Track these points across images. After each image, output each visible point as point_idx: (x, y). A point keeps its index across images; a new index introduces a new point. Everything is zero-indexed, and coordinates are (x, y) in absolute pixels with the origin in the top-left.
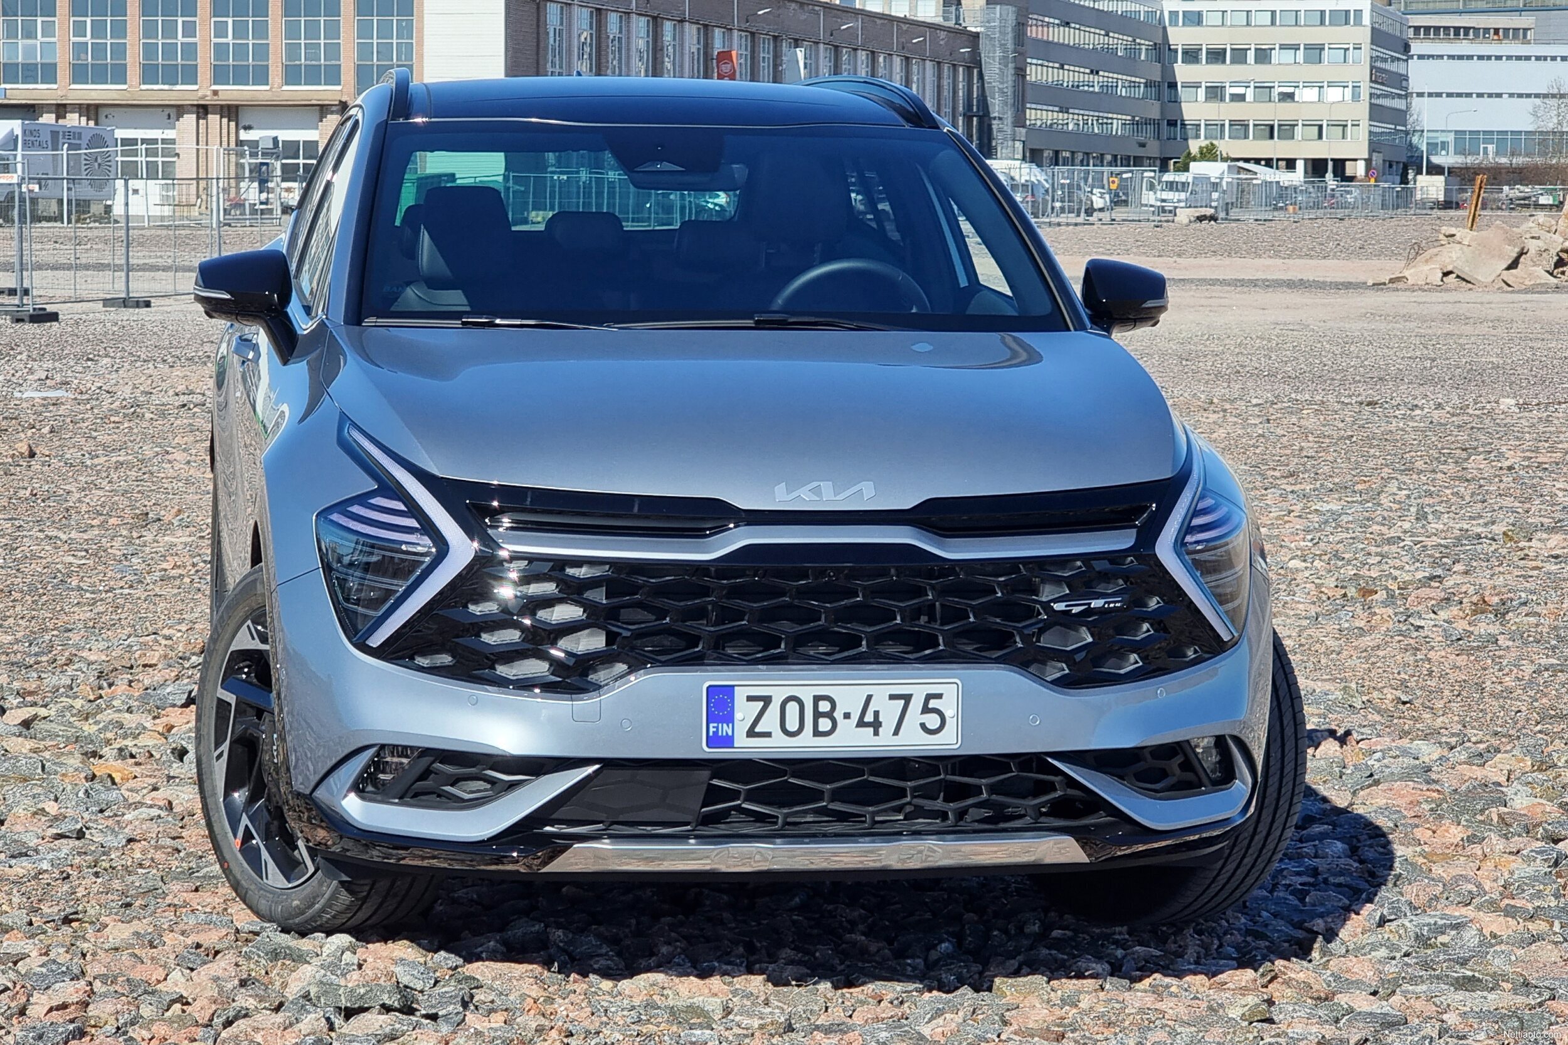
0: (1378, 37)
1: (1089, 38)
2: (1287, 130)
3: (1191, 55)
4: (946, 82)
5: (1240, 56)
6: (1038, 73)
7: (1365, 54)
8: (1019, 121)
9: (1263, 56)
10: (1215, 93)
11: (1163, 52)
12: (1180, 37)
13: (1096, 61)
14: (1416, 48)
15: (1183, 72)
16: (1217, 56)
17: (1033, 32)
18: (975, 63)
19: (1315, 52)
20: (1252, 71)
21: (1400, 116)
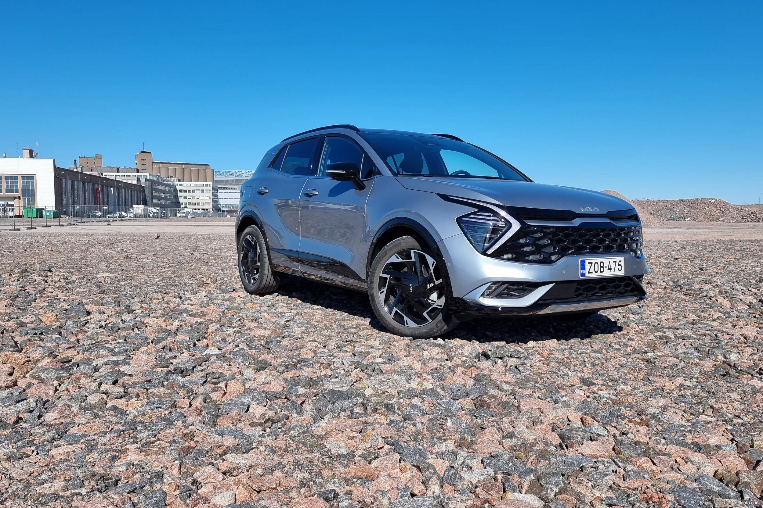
0: (213, 189)
1: (163, 188)
2: (198, 204)
3: (181, 191)
4: (139, 195)
5: (189, 191)
6: (155, 194)
7: (211, 191)
8: (152, 202)
9: (193, 191)
10: (185, 198)
11: (176, 190)
12: (178, 188)
13: (164, 192)
14: (219, 191)
15: (179, 194)
16: (185, 191)
17: (154, 187)
18: (144, 191)
19: (202, 191)
20: (191, 194)
21: (217, 202)
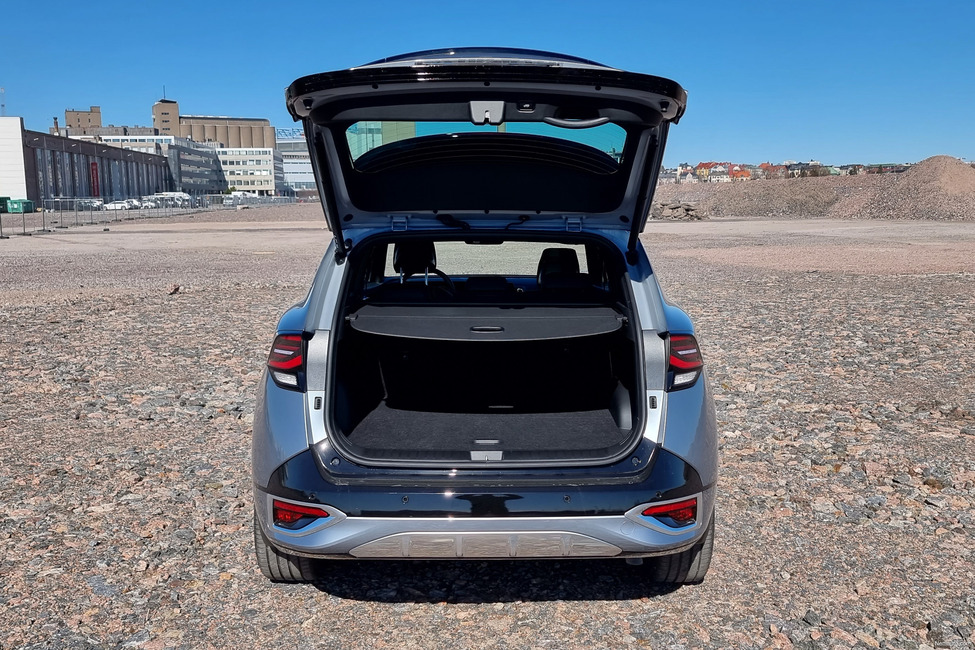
0: (275, 158)
2: (253, 183)
4: (159, 171)
7: (272, 162)
8: (180, 181)
9: (244, 163)
11: (217, 161)
14: (285, 161)
16: (232, 163)
17: (182, 157)
18: (167, 165)
19: (258, 162)
21: (282, 178)
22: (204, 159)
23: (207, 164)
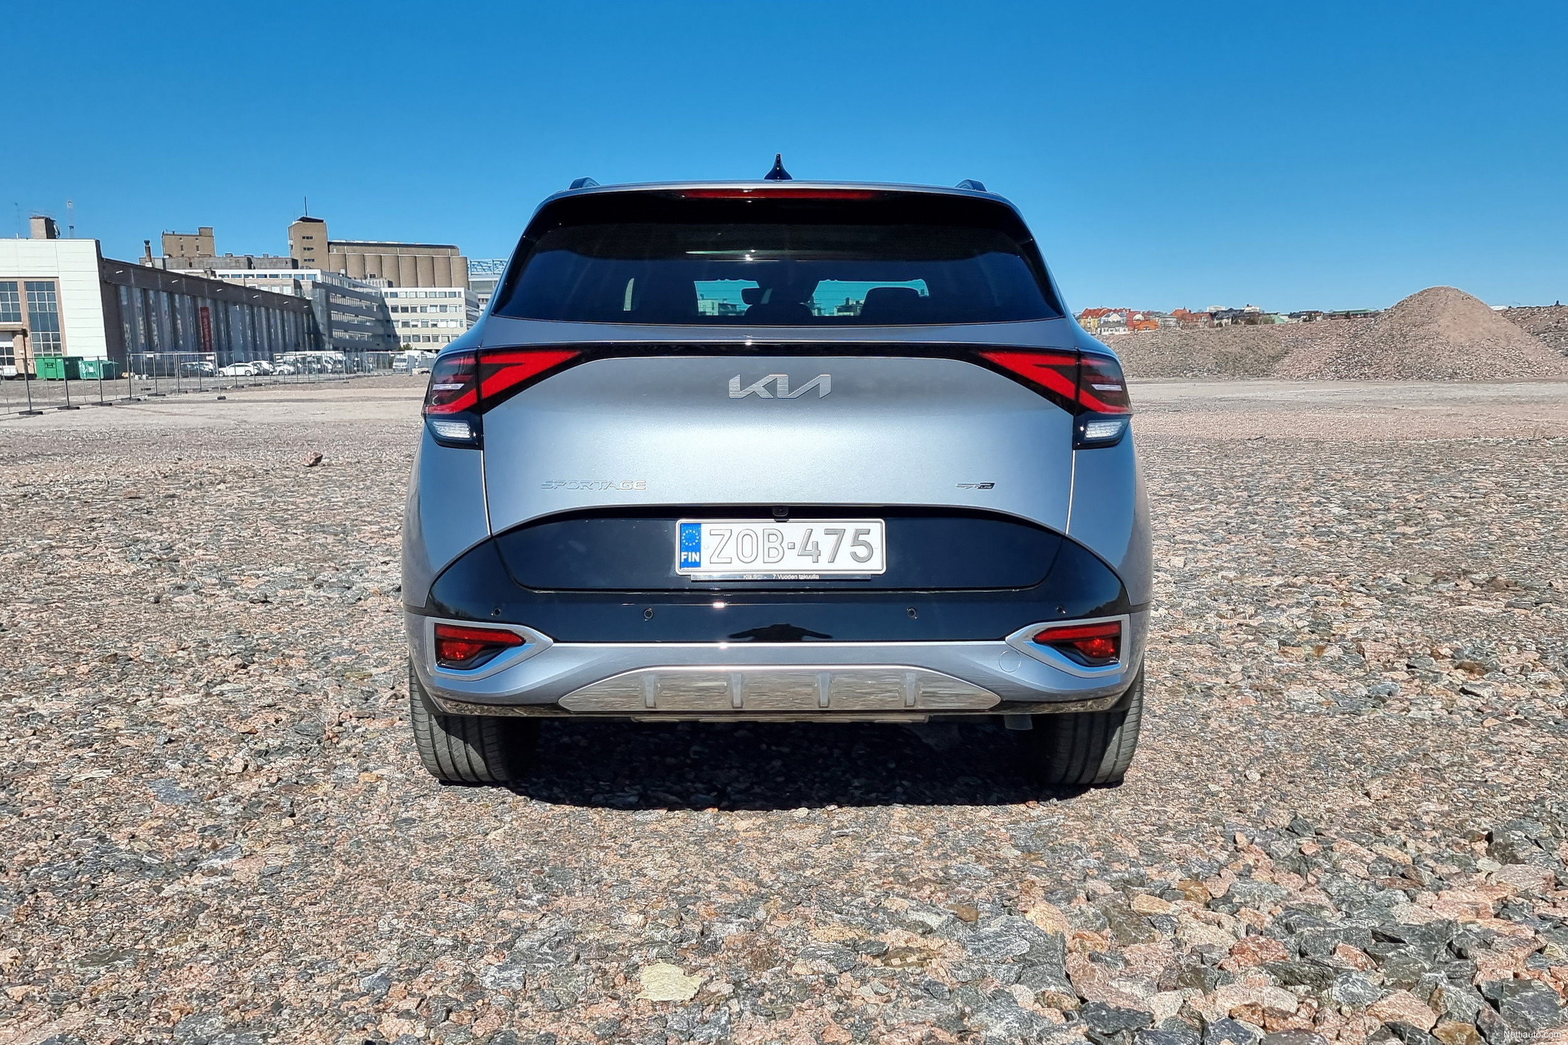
0: (468, 302)
1: (356, 302)
2: (435, 338)
3: (395, 309)
4: (299, 320)
5: (414, 310)
6: (336, 316)
7: (463, 309)
8: (331, 336)
9: (423, 310)
10: (406, 324)
12: (390, 302)
13: (357, 311)
15: (393, 316)
16: (405, 310)
17: (332, 300)
18: (310, 312)
19: (444, 308)
20: (418, 315)
22: (364, 304)
23: (368, 312)
